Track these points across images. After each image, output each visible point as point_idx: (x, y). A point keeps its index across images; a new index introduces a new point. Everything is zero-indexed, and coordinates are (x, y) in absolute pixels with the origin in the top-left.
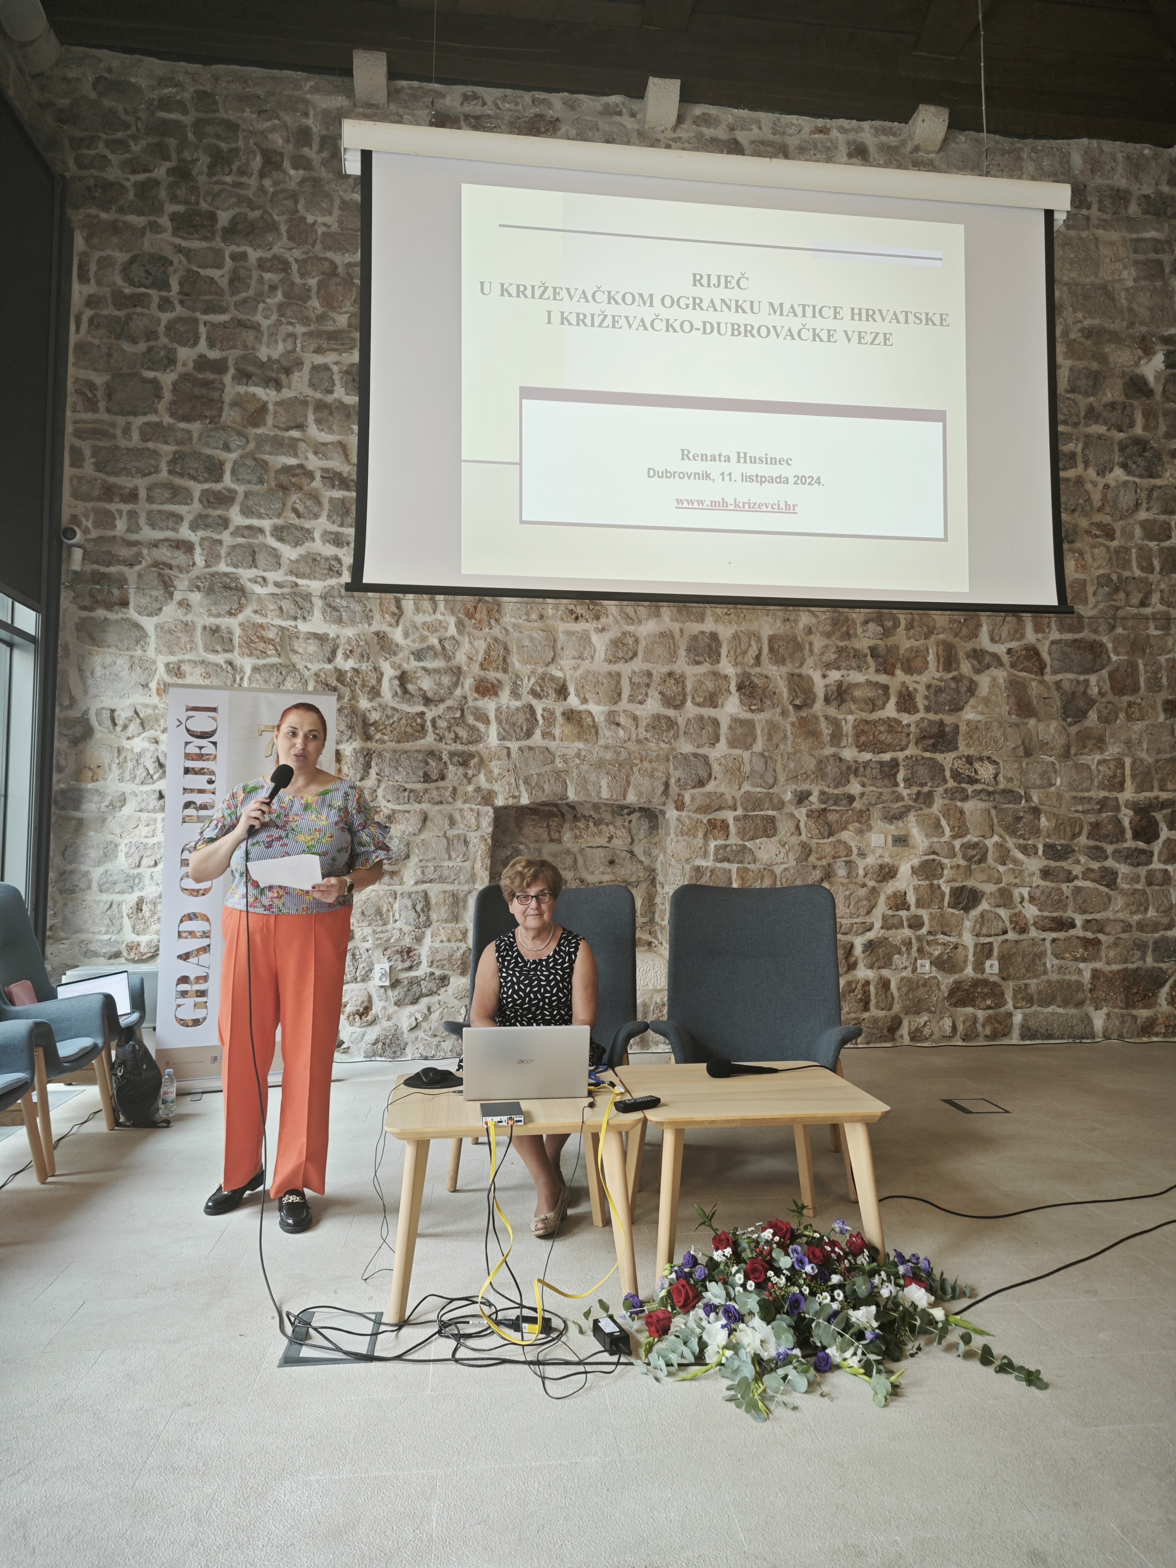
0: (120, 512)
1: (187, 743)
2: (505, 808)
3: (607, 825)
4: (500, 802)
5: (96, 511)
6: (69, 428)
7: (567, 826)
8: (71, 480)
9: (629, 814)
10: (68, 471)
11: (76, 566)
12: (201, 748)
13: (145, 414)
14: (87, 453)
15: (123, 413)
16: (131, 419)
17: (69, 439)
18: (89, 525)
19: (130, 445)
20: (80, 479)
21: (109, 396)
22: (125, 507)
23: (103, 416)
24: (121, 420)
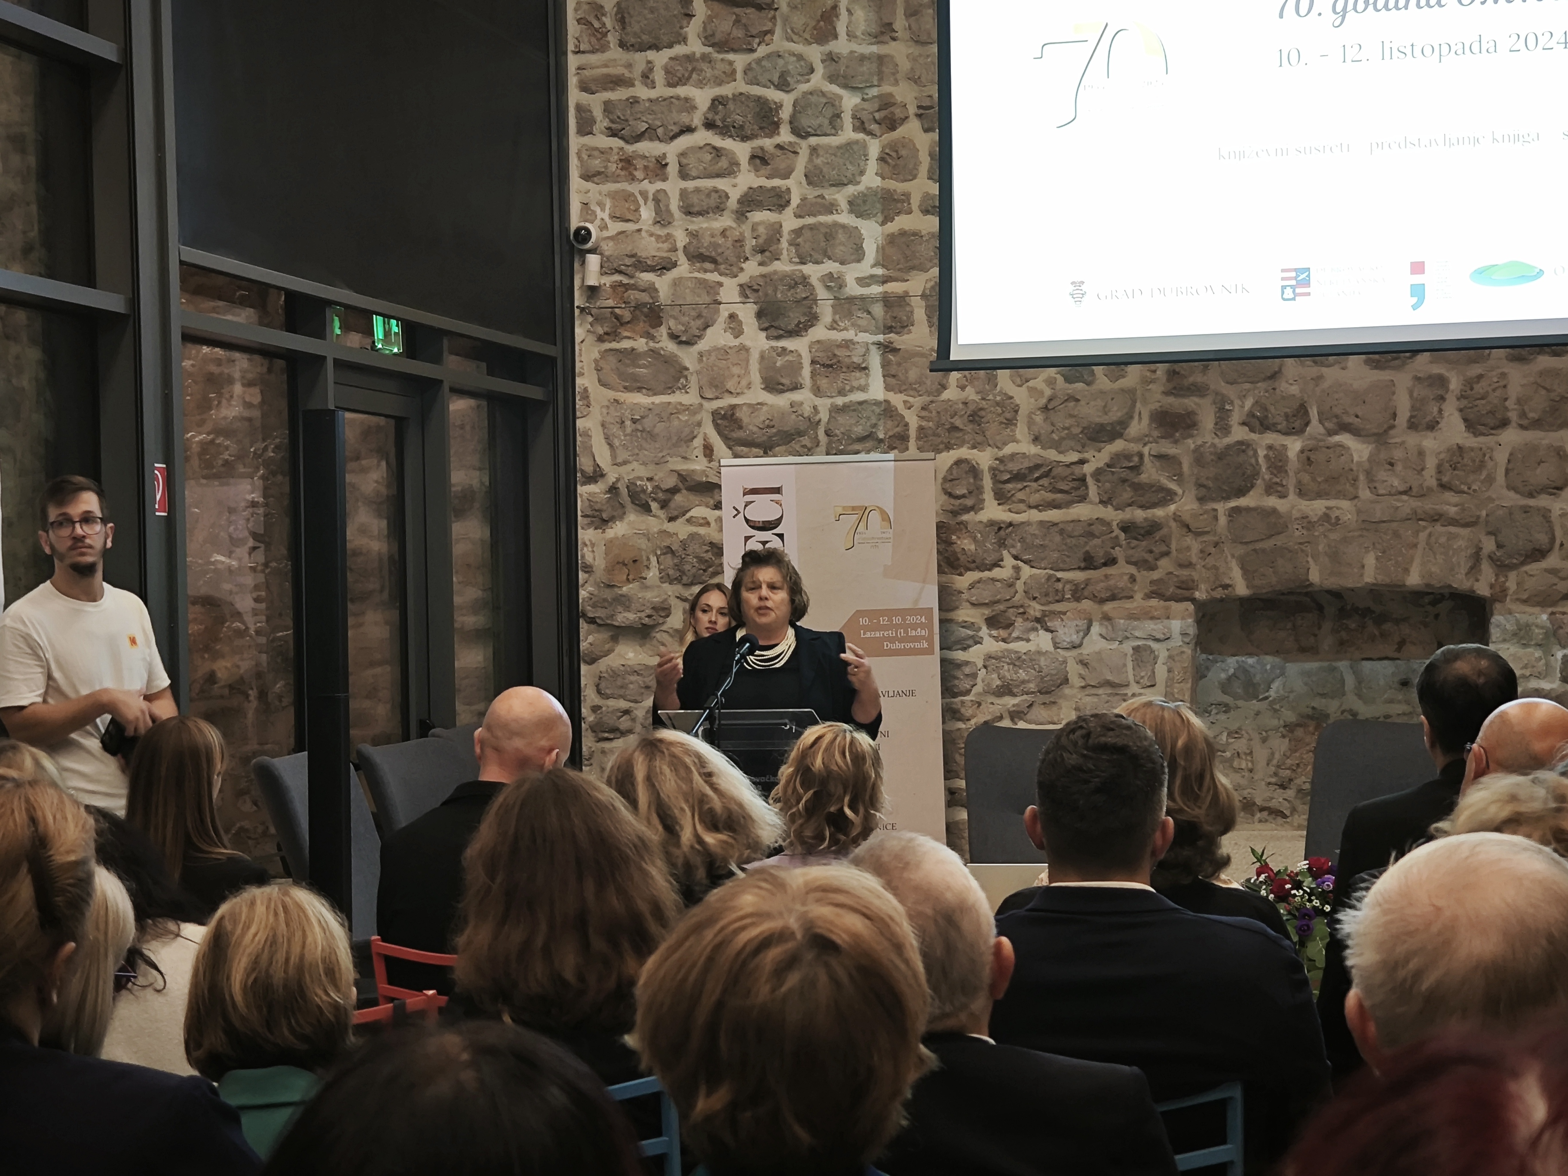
0: (644, 194)
2: (1213, 601)
3: (1397, 622)
5: (613, 195)
6: (573, 81)
7: (1327, 626)
8: (579, 154)
10: (575, 142)
11: (592, 280)
13: (670, 46)
14: (598, 113)
15: (642, 48)
16: (651, 55)
17: (574, 96)
18: (606, 216)
19: (653, 94)
20: (592, 151)
21: (622, 20)
22: (651, 188)
23: (615, 53)
24: (640, 59)
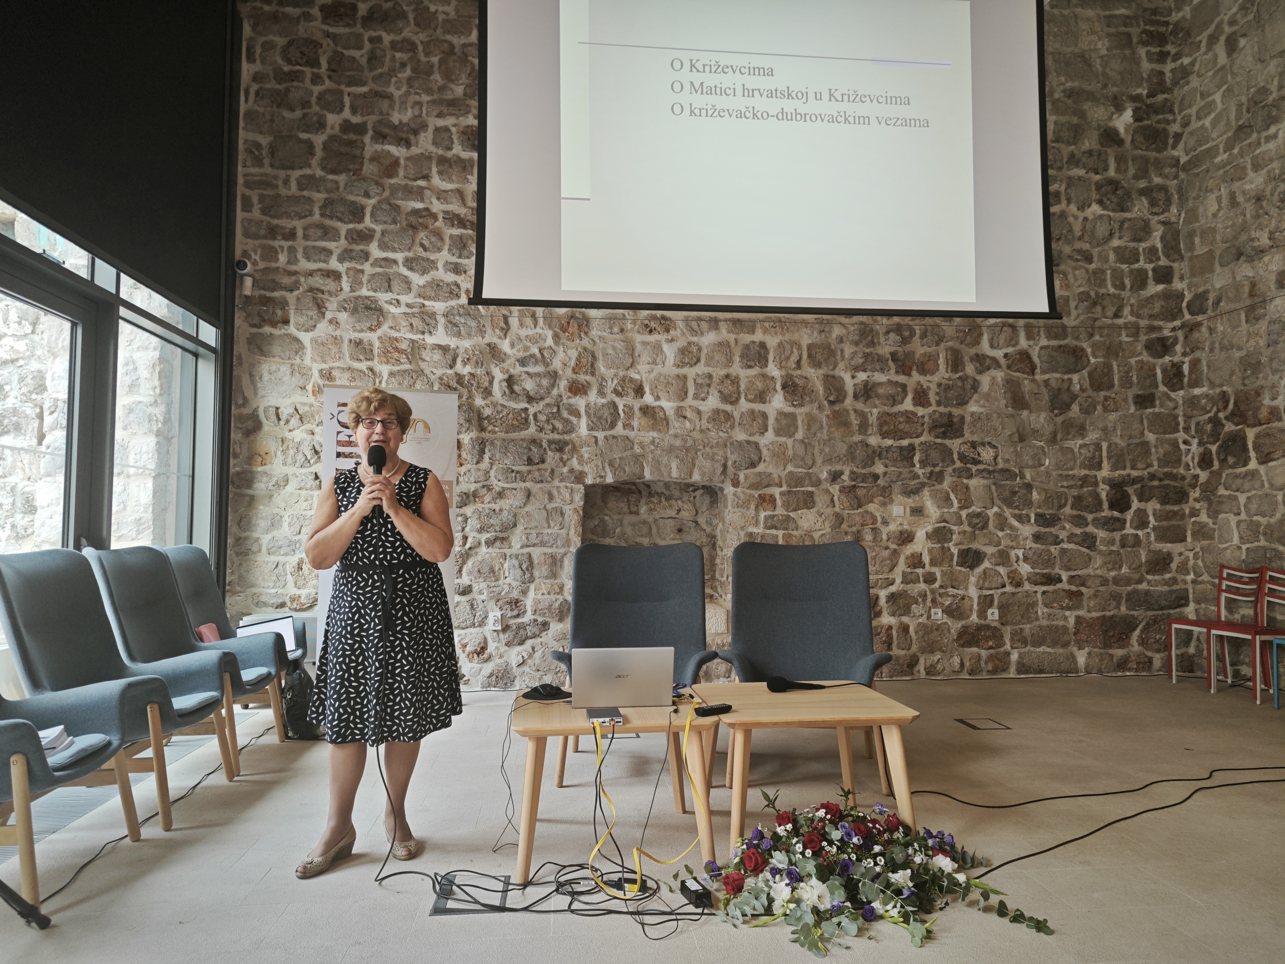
0: (282, 248)
1: (338, 433)
2: (593, 486)
3: (676, 500)
4: (589, 481)
5: (263, 247)
6: (240, 180)
7: (643, 501)
8: (242, 222)
9: (694, 491)
10: (240, 215)
11: (247, 292)
12: (350, 436)
13: (301, 168)
14: (255, 200)
15: (284, 167)
16: (290, 172)
17: (240, 189)
18: (258, 258)
19: (289, 193)
20: (250, 221)
21: (272, 154)
22: (286, 244)
23: (268, 170)
24: (282, 173)
